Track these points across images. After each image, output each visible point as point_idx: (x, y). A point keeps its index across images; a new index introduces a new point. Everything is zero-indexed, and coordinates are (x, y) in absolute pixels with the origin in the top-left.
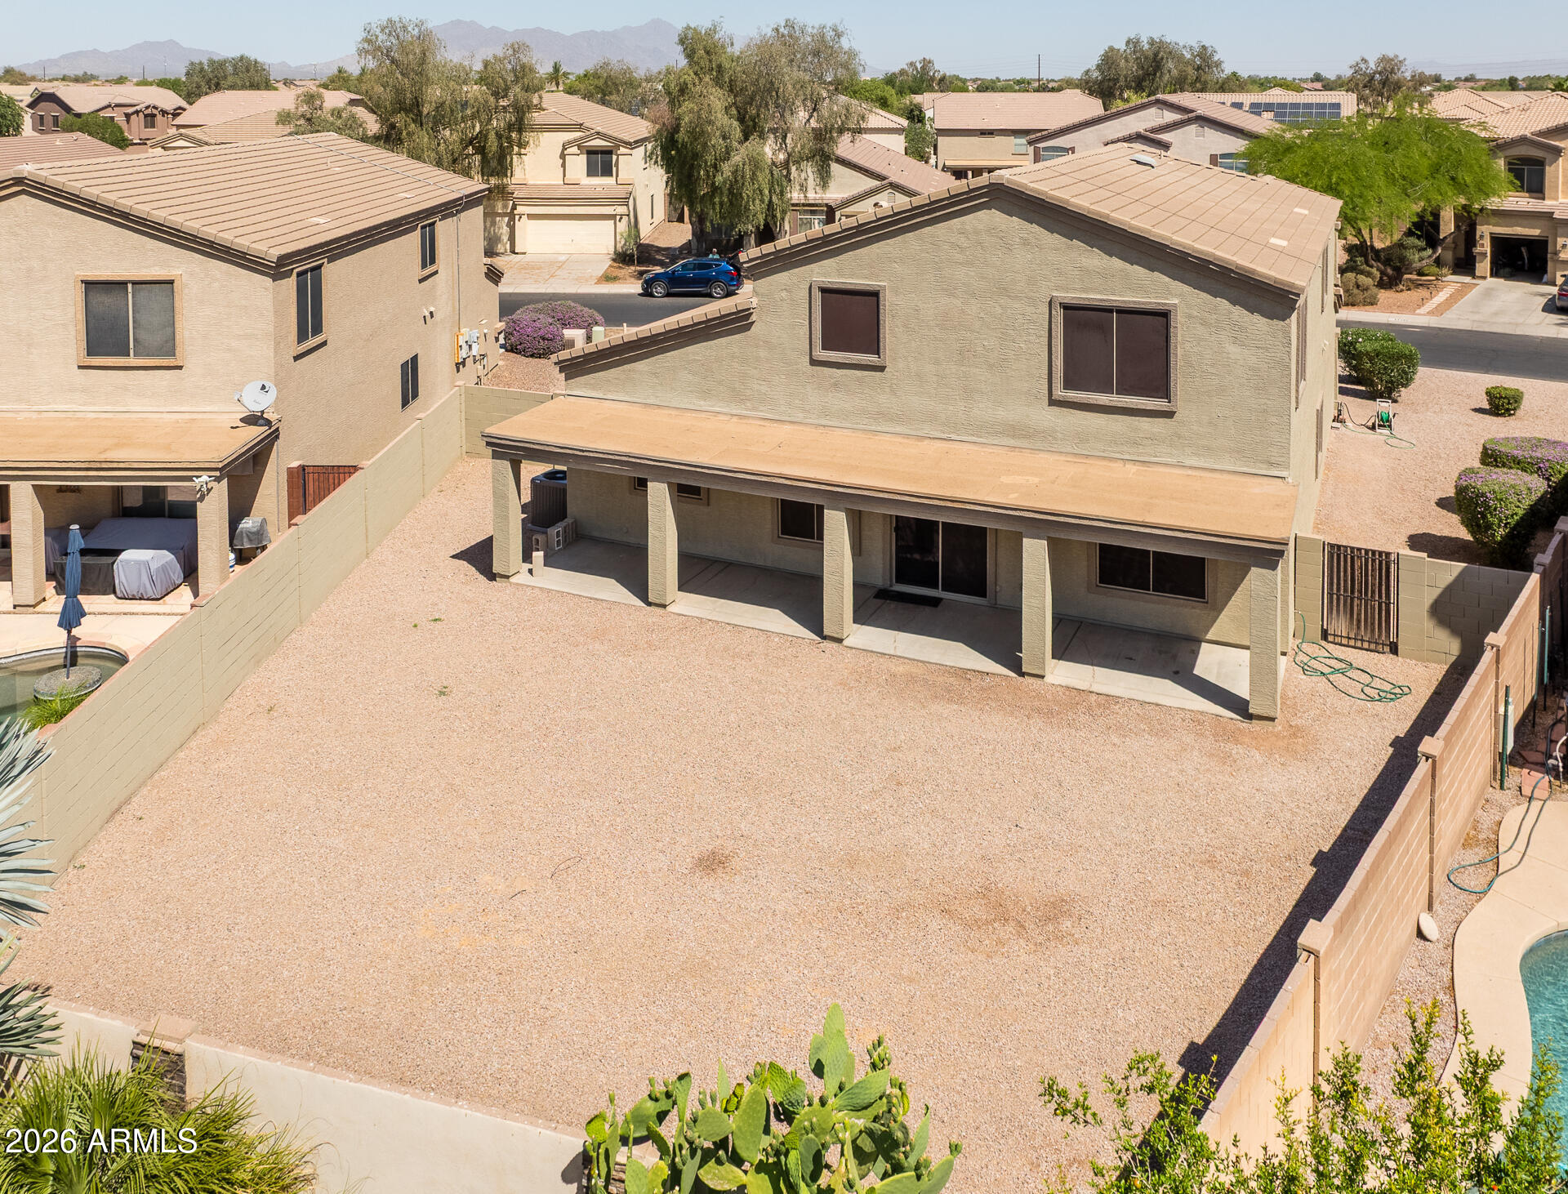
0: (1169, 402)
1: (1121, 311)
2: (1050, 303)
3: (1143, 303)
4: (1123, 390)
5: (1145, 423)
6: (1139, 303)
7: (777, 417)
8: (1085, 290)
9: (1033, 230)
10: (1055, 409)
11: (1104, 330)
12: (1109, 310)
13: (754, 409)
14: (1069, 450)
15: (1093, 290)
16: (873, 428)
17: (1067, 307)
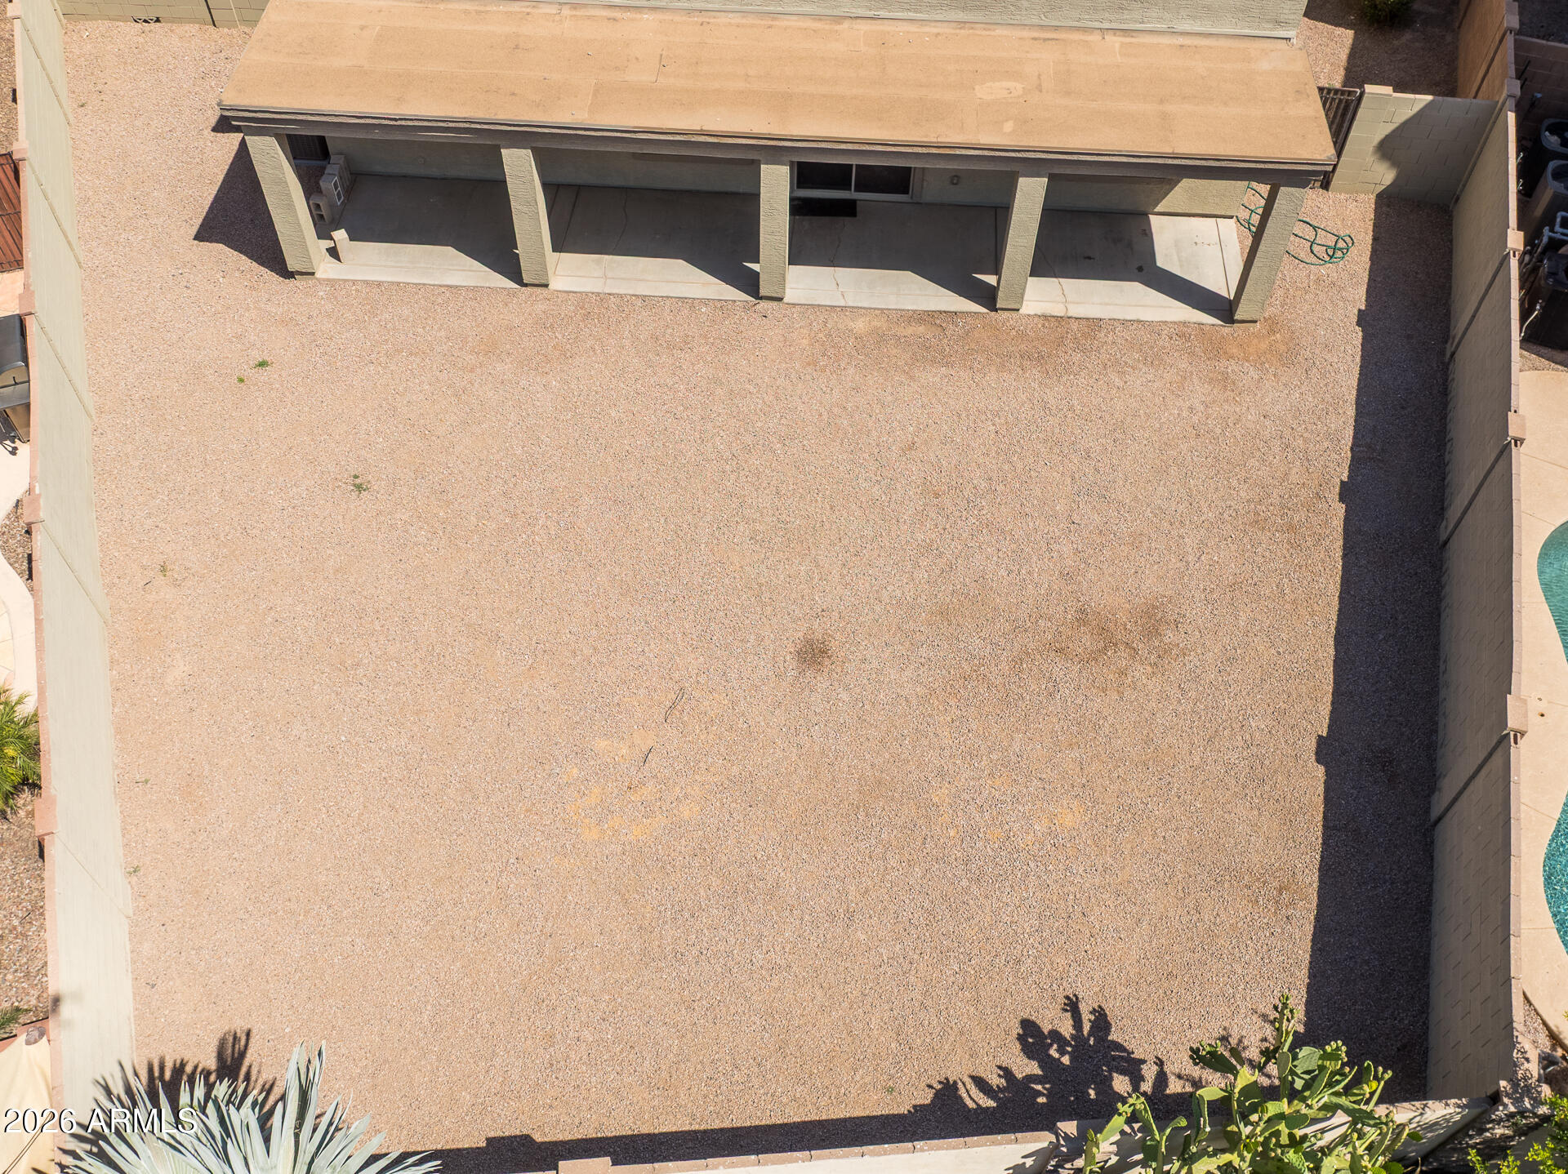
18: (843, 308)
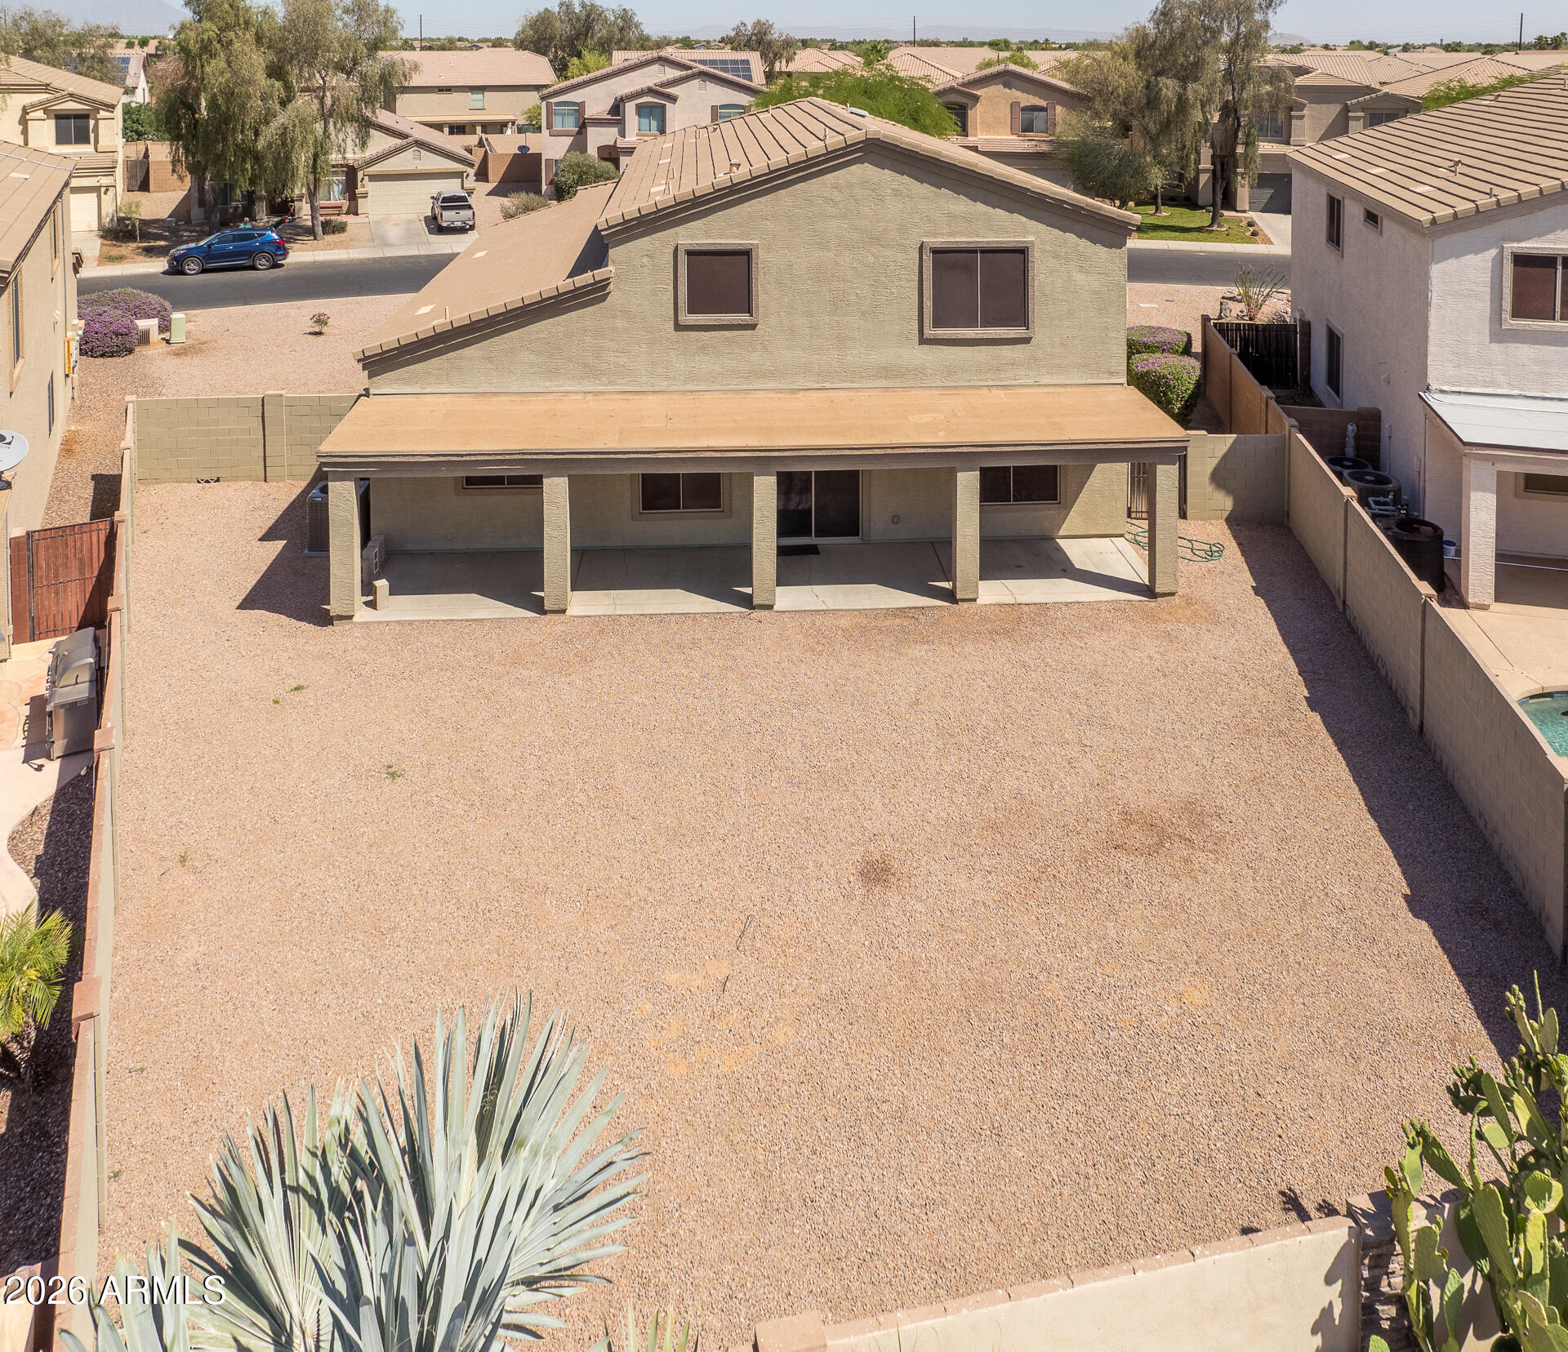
0: (1028, 329)
1: (984, 251)
2: (921, 248)
3: (1005, 242)
4: (986, 324)
5: (1006, 351)
6: (1001, 242)
7: (636, 389)
8: (952, 234)
9: (904, 181)
10: (926, 347)
11: (969, 269)
12: (974, 251)
13: (610, 383)
14: (939, 384)
15: (961, 234)
16: (745, 387)
17: (936, 252)
18: (825, 611)
